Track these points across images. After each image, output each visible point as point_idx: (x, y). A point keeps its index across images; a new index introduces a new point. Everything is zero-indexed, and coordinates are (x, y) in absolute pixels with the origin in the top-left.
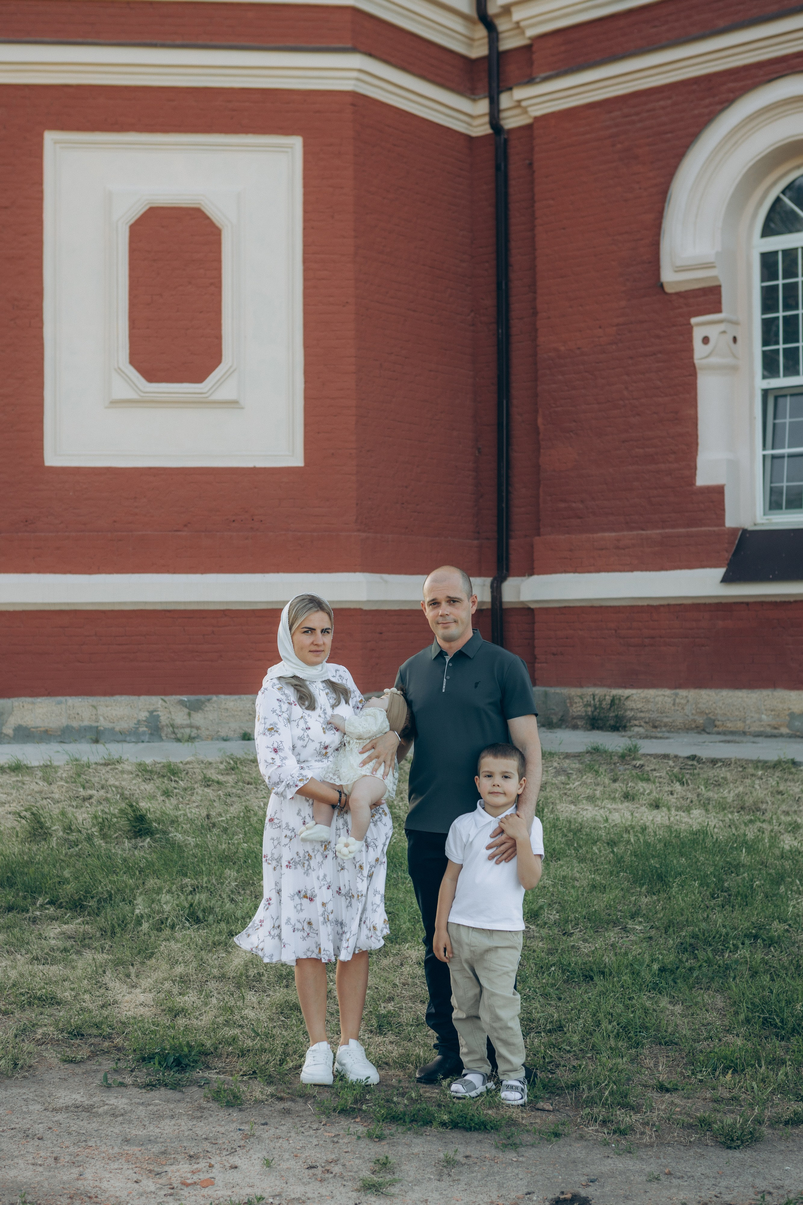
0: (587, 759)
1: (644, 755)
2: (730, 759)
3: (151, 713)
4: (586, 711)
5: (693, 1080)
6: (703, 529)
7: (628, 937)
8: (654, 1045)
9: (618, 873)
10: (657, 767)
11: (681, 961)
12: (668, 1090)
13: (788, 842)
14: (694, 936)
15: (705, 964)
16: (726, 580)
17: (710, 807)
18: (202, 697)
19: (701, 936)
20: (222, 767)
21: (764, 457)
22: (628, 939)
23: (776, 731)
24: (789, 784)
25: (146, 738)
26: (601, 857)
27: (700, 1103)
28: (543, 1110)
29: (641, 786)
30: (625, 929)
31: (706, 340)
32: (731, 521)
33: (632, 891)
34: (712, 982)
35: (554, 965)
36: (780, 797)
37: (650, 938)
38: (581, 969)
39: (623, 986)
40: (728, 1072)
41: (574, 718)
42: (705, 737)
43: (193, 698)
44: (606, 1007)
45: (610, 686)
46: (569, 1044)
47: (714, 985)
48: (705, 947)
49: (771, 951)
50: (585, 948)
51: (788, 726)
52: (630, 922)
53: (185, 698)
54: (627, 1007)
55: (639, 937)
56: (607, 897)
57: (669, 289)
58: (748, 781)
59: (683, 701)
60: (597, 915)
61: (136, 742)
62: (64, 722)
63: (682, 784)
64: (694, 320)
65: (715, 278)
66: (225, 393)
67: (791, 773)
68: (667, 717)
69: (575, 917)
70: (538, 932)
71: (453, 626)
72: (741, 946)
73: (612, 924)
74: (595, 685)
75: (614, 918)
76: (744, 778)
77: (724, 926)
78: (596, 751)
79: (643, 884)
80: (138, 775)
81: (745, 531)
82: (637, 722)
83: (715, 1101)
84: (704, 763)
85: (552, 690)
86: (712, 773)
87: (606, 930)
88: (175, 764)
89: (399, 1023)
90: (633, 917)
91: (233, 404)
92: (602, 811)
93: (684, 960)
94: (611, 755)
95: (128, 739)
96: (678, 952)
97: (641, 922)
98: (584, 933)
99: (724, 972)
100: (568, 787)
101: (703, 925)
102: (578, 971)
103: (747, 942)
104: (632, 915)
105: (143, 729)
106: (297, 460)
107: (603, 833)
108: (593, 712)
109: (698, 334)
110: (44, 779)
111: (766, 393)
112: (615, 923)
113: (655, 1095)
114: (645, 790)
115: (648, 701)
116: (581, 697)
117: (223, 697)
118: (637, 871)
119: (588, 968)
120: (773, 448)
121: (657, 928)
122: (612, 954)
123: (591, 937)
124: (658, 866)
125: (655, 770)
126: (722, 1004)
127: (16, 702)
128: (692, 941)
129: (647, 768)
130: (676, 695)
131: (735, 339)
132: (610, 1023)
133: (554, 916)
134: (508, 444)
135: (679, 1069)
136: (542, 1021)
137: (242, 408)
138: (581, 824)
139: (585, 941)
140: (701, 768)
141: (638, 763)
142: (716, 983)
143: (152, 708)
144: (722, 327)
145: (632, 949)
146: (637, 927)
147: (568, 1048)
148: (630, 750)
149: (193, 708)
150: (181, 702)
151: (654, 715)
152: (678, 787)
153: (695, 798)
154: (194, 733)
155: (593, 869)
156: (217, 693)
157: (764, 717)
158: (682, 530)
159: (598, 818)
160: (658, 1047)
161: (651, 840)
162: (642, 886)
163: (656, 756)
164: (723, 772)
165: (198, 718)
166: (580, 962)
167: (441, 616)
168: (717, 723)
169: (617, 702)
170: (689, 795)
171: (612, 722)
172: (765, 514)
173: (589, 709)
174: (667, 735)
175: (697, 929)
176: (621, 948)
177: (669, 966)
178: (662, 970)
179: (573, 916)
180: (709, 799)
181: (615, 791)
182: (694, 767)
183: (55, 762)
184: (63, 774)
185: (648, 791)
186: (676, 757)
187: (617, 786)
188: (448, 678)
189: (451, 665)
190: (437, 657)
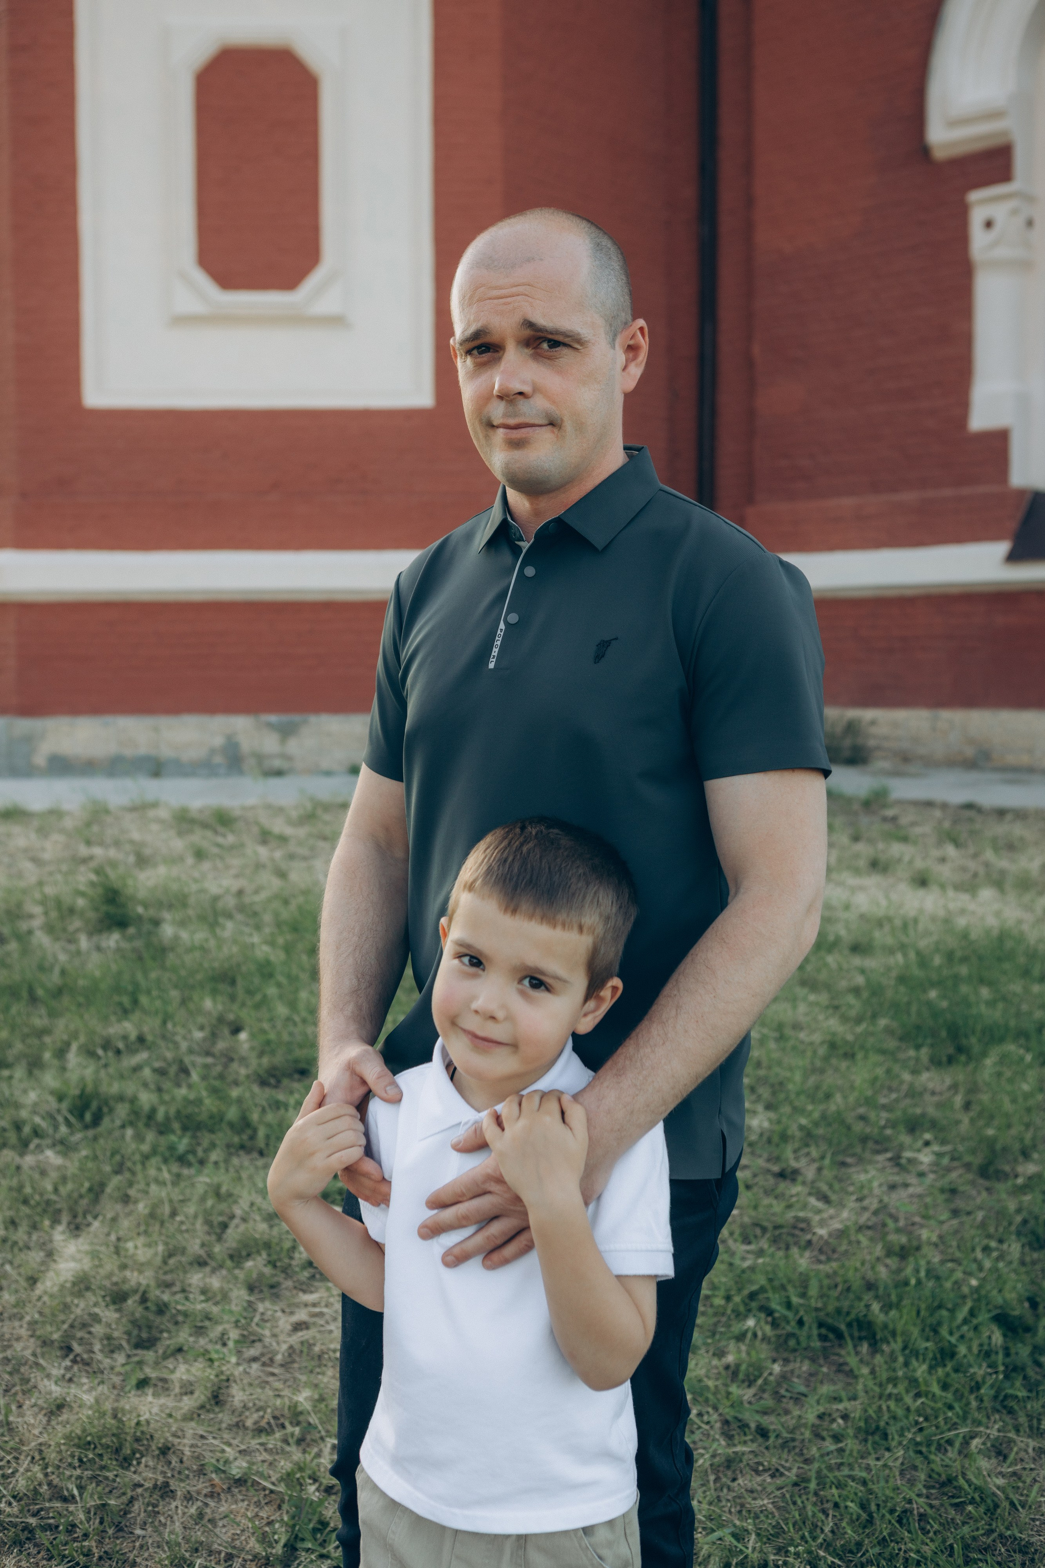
1: (898, 802)
2: (1025, 809)
3: (229, 738)
6: (981, 489)
7: (906, 1183)
10: (918, 820)
16: (1014, 557)
17: (1007, 885)
18: (296, 718)
25: (219, 771)
29: (897, 849)
30: (898, 1161)
31: (989, 224)
32: (1018, 479)
33: (901, 1058)
37: (953, 1190)
38: (816, 1310)
42: (974, 776)
43: (284, 718)
45: (844, 702)
50: (823, 1225)
52: (907, 1141)
53: (273, 718)
55: (930, 1186)
57: (939, 154)
59: (947, 727)
60: (842, 1121)
61: (207, 778)
62: (114, 747)
63: (957, 845)
64: (974, 196)
65: (1006, 133)
66: (327, 305)
68: (923, 746)
71: (545, 436)
73: (871, 1146)
75: (876, 1128)
79: (921, 1044)
80: (171, 826)
81: (1037, 495)
82: (881, 754)
84: (986, 814)
86: (1000, 829)
87: (861, 1161)
88: (231, 811)
90: (911, 1127)
91: (336, 321)
92: (840, 890)
94: (850, 802)
95: (195, 772)
97: (927, 1145)
98: (819, 1171)
104: (910, 1123)
105: (218, 759)
106: (424, 398)
109: (977, 217)
110: (39, 831)
112: (878, 1144)
114: (902, 856)
115: (897, 726)
117: (324, 717)
118: (908, 1015)
124: (943, 1005)
125: (915, 824)
127: (50, 723)
129: (903, 822)
130: (936, 717)
131: (1030, 223)
137: (349, 327)
140: (983, 823)
141: (890, 813)
143: (229, 731)
144: (1013, 204)
145: (919, 1227)
146: (922, 1156)
148: (876, 792)
149: (286, 732)
150: (270, 726)
151: (905, 745)
152: (950, 850)
153: (981, 869)
154: (285, 766)
156: (317, 710)
158: (948, 492)
161: (924, 946)
162: (918, 1045)
163: (915, 803)
164: (1018, 830)
165: (293, 746)
167: (500, 397)
168: (993, 755)
169: (855, 727)
170: (971, 865)
171: (850, 754)
174: (923, 773)
180: (1003, 873)
181: (857, 856)
182: (971, 820)
183: (66, 807)
184: (68, 823)
185: (906, 858)
186: (944, 806)
187: (860, 847)
188: (513, 618)
189: (530, 571)
190: (492, 543)
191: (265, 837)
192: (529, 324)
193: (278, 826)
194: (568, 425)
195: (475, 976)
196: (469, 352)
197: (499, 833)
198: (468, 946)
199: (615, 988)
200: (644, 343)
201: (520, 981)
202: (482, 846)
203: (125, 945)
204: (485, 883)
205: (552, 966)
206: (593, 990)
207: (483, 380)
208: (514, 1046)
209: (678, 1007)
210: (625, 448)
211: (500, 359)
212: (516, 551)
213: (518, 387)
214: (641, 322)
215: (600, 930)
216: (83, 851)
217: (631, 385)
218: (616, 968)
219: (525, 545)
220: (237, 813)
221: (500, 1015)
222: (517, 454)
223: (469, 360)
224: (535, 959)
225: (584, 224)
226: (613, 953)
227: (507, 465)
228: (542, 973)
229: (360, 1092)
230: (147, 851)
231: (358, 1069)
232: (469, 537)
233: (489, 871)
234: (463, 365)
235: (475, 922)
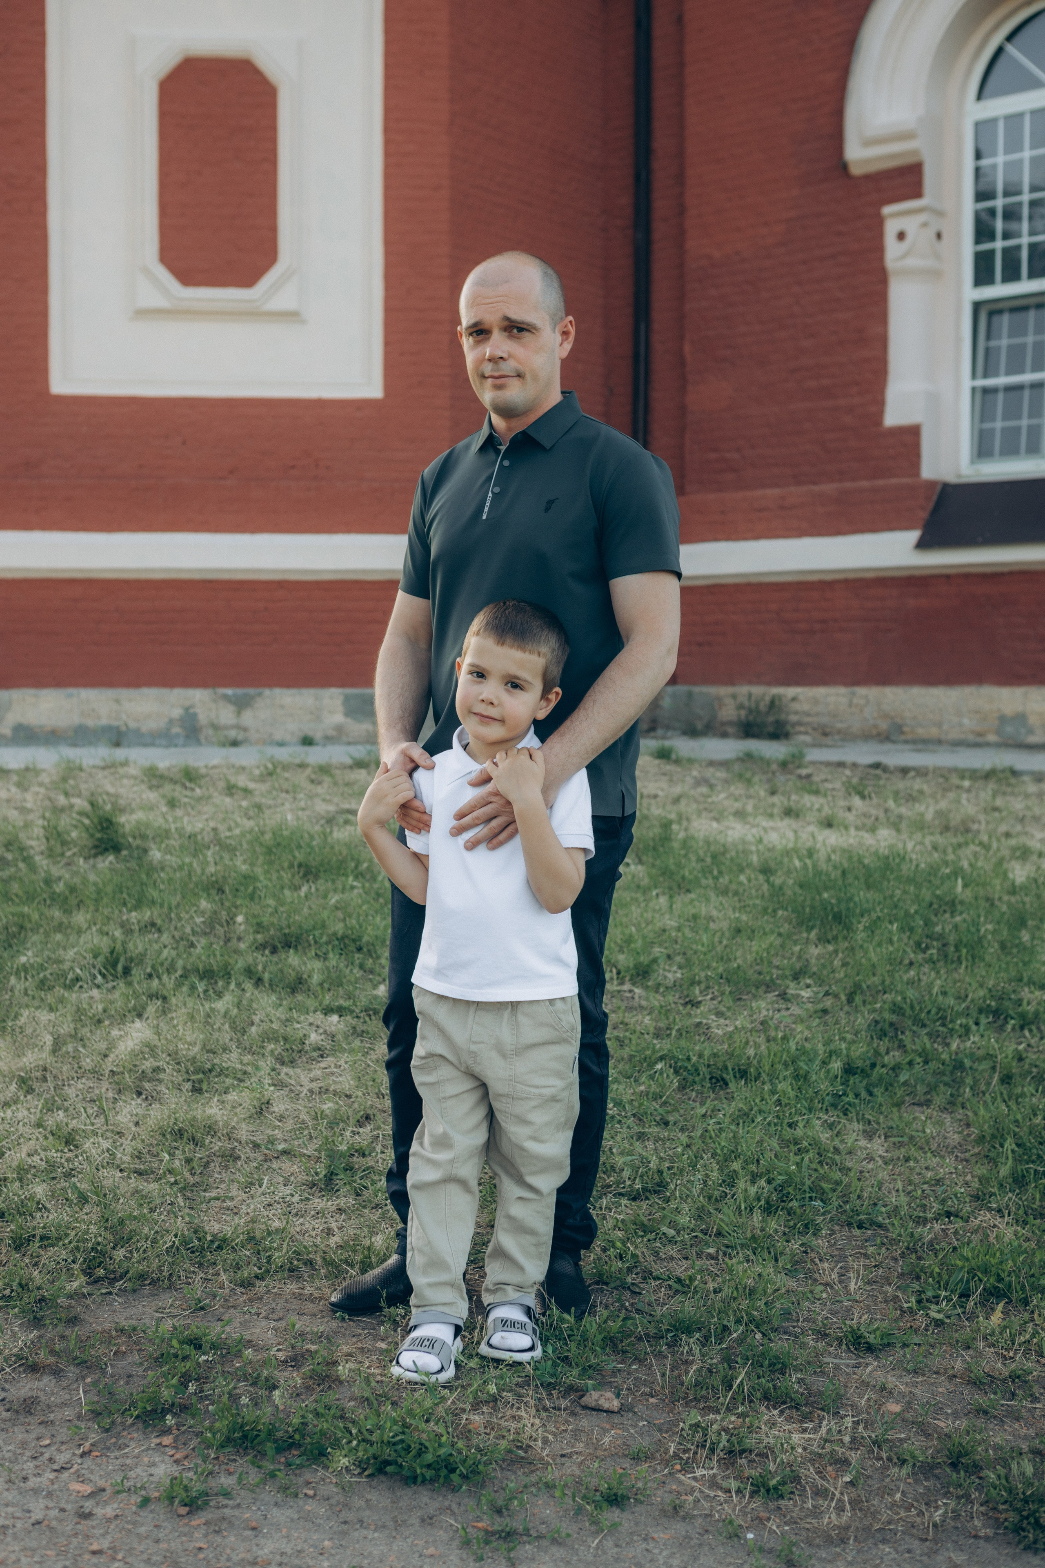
0: (737, 767)
1: (813, 763)
2: (927, 768)
3: (187, 709)
4: (739, 716)
5: (921, 1321)
6: (894, 481)
7: (788, 1009)
8: (837, 1228)
9: (775, 911)
10: (829, 777)
11: (877, 1052)
12: (870, 1349)
13: (1020, 873)
14: (896, 1009)
15: (919, 1060)
16: (922, 545)
17: (903, 826)
18: (251, 691)
19: (909, 1012)
20: (257, 772)
21: (974, 390)
22: (789, 1012)
23: (980, 740)
24: (1008, 798)
25: (181, 741)
26: (750, 888)
27: (943, 1387)
28: (598, 1410)
29: (808, 800)
30: (783, 996)
31: (901, 236)
32: (928, 472)
33: (795, 938)
34: (934, 1093)
35: (661, 1058)
36: (997, 814)
37: (825, 1011)
38: (709, 1066)
39: (779, 1102)
40: (993, 1310)
41: (723, 724)
42: (888, 746)
43: (240, 691)
44: (749, 1146)
45: (769, 684)
46: (672, 1224)
47: (939, 1100)
48: (915, 1028)
49: (1025, 1037)
50: (719, 1028)
51: (998, 732)
52: (792, 985)
53: (229, 691)
54: (785, 1143)
55: (807, 1010)
56: (756, 946)
57: (854, 171)
58: (951, 795)
59: (862, 702)
60: (740, 973)
61: (167, 746)
62: (76, 719)
63: (863, 797)
64: (887, 210)
65: (916, 152)
66: (283, 301)
67: (1009, 785)
68: (841, 721)
69: (707, 977)
70: (647, 999)
71: (515, 383)
72: (974, 1028)
73: (763, 988)
74: (750, 683)
75: (768, 978)
76: (945, 790)
77: (944, 993)
78: (749, 757)
79: (812, 928)
80: (143, 781)
81: (946, 486)
82: (802, 729)
83: (975, 1383)
84: (891, 773)
85: (696, 689)
86: (901, 785)
87: (754, 996)
88: (196, 770)
89: (368, 1168)
90: (796, 976)
91: (292, 316)
92: (754, 831)
93: (882, 1050)
94: (768, 763)
95: (157, 742)
96: (872, 1038)
97: (808, 986)
98: (720, 1002)
99: (952, 1073)
100: (710, 800)
101: (911, 994)
102: (703, 1070)
103: (983, 1021)
104: (796, 974)
105: (176, 730)
106: (374, 390)
107: (755, 858)
108: (747, 716)
109: (891, 228)
110: (19, 785)
111: (977, 306)
112: (769, 987)
113: (846, 1360)
114: (813, 805)
115: (816, 702)
116: (734, 696)
117: (277, 691)
118: (803, 908)
119: (720, 1065)
120: (986, 375)
121: (836, 996)
122: (761, 1040)
123: (729, 1008)
124: (833, 901)
125: (826, 780)
126: (956, 1136)
127: (16, 695)
128: (894, 1018)
129: (816, 779)
130: (854, 694)
131: (939, 236)
132: (753, 1182)
133: (672, 974)
134: (647, 382)
135: (889, 1289)
136: (626, 1174)
137: (304, 322)
138: (724, 846)
139: (719, 1014)
140: (887, 779)
141: (804, 772)
142: (941, 1096)
143: (187, 704)
144: (923, 217)
145: (794, 1029)
146: (803, 993)
147: (671, 1232)
148: (793, 756)
149: (241, 705)
150: (226, 697)
151: (824, 720)
152: (857, 801)
153: (882, 815)
154: (240, 737)
155: (738, 905)
156: (271, 685)
157: (966, 721)
158: (864, 484)
159: (749, 838)
160: (845, 1232)
161: (823, 866)
162: (810, 929)
163: (828, 764)
164: (918, 784)
165: (248, 717)
166: (707, 1053)
167: (490, 360)
168: (905, 729)
169: (777, 703)
170: (874, 812)
171: (771, 729)
172: (972, 462)
173: (743, 713)
174: (840, 743)
175: (899, 998)
176: (777, 1028)
177: (860, 1063)
178: (849, 1070)
179: (703, 974)
180: (900, 817)
181: (773, 805)
182: (878, 778)
183: (40, 766)
184: (45, 778)
185: (817, 806)
186: (855, 765)
187: (775, 799)
188: (497, 490)
189: (506, 463)
190: (483, 449)
191: (230, 789)
192: (507, 319)
193: (242, 781)
194: (528, 377)
195: (480, 682)
196: (471, 334)
197: (491, 606)
198: (477, 666)
199: (557, 693)
200: (572, 330)
201: (506, 684)
202: (482, 613)
203: (119, 866)
204: (485, 630)
205: (524, 674)
206: (545, 695)
207: (479, 350)
208: (502, 721)
209: (594, 701)
210: (562, 392)
211: (489, 338)
212: (498, 452)
213: (500, 354)
214: (571, 318)
215: (549, 656)
216: (62, 800)
217: (565, 354)
218: (558, 681)
219: (503, 448)
220: (203, 771)
221: (495, 702)
222: (499, 393)
223: (471, 339)
224: (514, 670)
225: (537, 261)
226: (556, 672)
227: (493, 400)
228: (518, 678)
229: (410, 766)
230: (122, 802)
231: (408, 752)
232: (467, 447)
233: (487, 624)
234: (467, 343)
235: (480, 651)
